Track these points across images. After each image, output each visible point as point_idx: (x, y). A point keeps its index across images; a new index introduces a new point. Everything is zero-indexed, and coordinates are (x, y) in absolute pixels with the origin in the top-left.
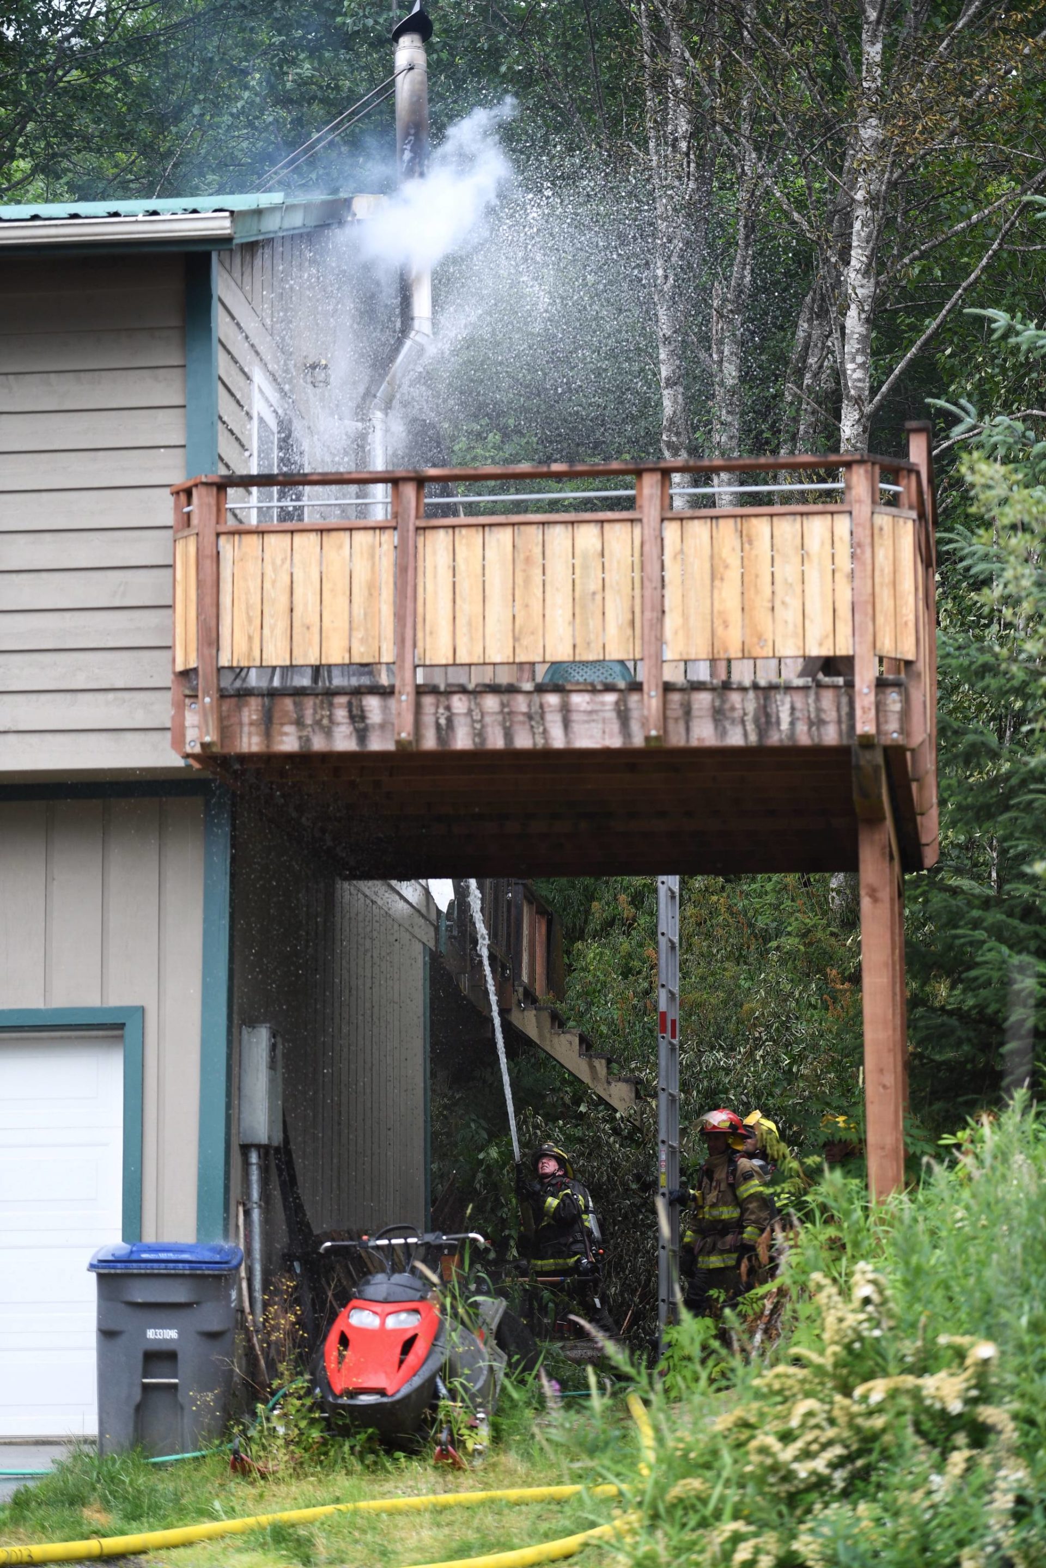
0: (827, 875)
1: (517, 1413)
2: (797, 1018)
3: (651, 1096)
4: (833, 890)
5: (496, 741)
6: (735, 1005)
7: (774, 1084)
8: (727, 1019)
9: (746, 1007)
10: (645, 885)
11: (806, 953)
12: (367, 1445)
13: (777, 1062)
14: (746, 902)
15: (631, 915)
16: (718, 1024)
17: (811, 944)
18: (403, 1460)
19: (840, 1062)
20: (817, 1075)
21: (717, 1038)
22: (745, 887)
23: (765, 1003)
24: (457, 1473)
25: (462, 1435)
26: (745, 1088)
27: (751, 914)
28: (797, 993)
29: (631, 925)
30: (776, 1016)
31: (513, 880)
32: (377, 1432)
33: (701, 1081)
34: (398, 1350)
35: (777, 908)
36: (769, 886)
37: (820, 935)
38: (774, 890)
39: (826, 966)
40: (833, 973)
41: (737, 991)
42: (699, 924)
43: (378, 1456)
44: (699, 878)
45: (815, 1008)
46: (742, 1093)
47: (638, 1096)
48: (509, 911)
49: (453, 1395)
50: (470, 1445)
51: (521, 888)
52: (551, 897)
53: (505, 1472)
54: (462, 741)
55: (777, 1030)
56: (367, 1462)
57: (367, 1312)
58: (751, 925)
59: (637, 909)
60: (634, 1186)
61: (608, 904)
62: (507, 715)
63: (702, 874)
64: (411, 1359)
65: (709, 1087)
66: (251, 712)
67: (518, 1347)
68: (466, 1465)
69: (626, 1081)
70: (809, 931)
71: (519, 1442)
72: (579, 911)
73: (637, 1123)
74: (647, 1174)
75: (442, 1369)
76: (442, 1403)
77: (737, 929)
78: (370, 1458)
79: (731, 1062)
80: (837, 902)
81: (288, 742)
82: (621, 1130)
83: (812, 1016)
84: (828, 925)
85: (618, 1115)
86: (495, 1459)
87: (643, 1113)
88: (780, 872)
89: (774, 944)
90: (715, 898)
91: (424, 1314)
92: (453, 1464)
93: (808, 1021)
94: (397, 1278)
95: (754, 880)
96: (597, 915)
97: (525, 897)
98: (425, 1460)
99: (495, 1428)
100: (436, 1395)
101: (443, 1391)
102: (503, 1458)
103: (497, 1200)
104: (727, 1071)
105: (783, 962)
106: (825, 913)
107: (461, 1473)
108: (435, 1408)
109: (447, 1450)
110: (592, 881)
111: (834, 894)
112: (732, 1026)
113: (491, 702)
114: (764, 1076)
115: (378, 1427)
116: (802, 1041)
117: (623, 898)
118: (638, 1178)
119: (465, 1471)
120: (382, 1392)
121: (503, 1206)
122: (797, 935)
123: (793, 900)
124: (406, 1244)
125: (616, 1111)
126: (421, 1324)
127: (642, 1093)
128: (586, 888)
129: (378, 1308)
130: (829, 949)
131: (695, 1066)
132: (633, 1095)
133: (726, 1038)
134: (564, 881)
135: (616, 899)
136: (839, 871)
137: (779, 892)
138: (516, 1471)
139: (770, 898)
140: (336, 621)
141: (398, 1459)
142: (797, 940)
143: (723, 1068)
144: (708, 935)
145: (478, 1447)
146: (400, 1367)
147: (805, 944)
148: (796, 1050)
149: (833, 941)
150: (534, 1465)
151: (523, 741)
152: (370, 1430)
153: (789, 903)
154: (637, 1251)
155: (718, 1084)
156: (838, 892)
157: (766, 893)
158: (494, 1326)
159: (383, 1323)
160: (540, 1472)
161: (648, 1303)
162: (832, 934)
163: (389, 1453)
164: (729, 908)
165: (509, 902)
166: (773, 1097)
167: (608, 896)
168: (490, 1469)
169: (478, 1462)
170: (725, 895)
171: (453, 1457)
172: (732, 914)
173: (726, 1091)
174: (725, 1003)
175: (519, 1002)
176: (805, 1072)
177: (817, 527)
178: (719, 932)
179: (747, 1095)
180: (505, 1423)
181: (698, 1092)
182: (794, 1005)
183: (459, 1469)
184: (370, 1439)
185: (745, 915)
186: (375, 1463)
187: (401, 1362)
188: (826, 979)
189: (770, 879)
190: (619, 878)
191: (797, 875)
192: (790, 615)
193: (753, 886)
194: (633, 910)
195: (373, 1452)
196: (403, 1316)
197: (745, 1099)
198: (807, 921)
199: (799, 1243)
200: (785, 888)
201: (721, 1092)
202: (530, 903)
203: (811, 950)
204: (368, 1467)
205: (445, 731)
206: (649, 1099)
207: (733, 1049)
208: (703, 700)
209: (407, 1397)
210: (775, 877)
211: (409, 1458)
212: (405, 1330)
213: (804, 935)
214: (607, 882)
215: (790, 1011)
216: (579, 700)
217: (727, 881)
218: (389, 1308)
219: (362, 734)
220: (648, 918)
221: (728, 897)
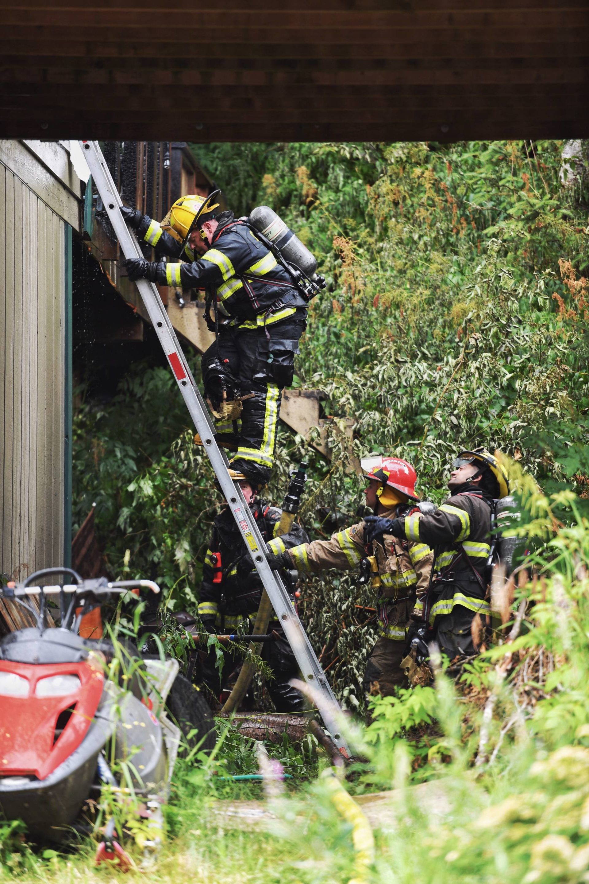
0: (558, 142)
1: (196, 800)
2: (520, 322)
3: (336, 415)
4: (566, 161)
6: (442, 305)
7: (491, 403)
8: (432, 322)
9: (457, 308)
10: (329, 154)
11: (532, 241)
12: (10, 842)
13: (495, 378)
14: (456, 176)
15: (311, 192)
16: (420, 330)
17: (537, 230)
18: (55, 860)
19: (571, 377)
20: (545, 393)
21: (419, 345)
22: (455, 157)
23: (481, 304)
24: (123, 876)
25: (130, 829)
26: (456, 406)
27: (461, 191)
28: (520, 291)
29: (312, 203)
30: (495, 318)
31: (170, 145)
32: (23, 825)
33: (400, 398)
34: (53, 722)
35: (494, 183)
36: (484, 157)
37: (550, 218)
38: (490, 161)
39: (557, 257)
40: (566, 265)
41: (444, 287)
42: (396, 204)
43: (23, 855)
44: (399, 145)
45: (540, 309)
46: (452, 414)
47: (322, 415)
48: (165, 183)
49: (118, 777)
50: (141, 841)
51: (179, 154)
52: (211, 168)
53: (183, 875)
55: (496, 335)
56: (10, 863)
57: (13, 676)
58: (462, 205)
59: (320, 183)
60: (316, 525)
61: (283, 176)
63: (402, 140)
64: (68, 734)
65: (409, 406)
67: (191, 720)
68: (134, 866)
69: (309, 396)
70: (536, 214)
71: (199, 838)
72: (246, 185)
73: (320, 449)
74: (334, 511)
75: (108, 746)
76: (104, 789)
77: (444, 209)
78: (16, 858)
79: (436, 375)
80: (570, 176)
82: (302, 456)
83: (538, 319)
84: (558, 207)
85: (297, 439)
86: (171, 859)
87: (328, 436)
88: (499, 139)
89: (490, 230)
90: (418, 171)
91: (84, 680)
92: (119, 865)
93: (533, 326)
94: (52, 634)
95: (465, 148)
96: (269, 191)
97: (185, 166)
98: (82, 858)
99: (171, 820)
100: (97, 778)
101: (107, 774)
102: (180, 859)
103: (146, 541)
104: (432, 386)
105: (503, 253)
106: (554, 191)
107: (128, 875)
108: (96, 795)
109: (113, 848)
110: (263, 147)
111: (567, 166)
112: (438, 331)
114: (478, 393)
115: (24, 820)
116: (525, 351)
117: (302, 170)
118: (321, 515)
119: (134, 874)
120: (32, 776)
121: (154, 548)
122: (519, 219)
123: (515, 174)
124: (63, 593)
125: (295, 433)
126: (81, 691)
127: (327, 411)
128: (255, 157)
129: (28, 672)
130: (559, 236)
131: (391, 379)
132: (316, 414)
133: (431, 345)
134: (227, 146)
135: (292, 170)
136: (575, 137)
137: (496, 164)
138: (196, 874)
139: (486, 172)
141: (48, 860)
142: (521, 224)
143: (427, 383)
144: (409, 217)
145: (151, 844)
146: (54, 744)
147: (530, 230)
148: (518, 361)
149: (566, 226)
150: (217, 865)
152: (15, 823)
153: (510, 177)
154: (320, 604)
155: (421, 401)
156: (573, 164)
157: (480, 165)
158: (165, 694)
159: (34, 690)
160: (227, 874)
161: (333, 668)
162: (565, 217)
163: (37, 851)
164: (436, 184)
165: (166, 171)
166: (488, 419)
167: (283, 166)
168: (164, 871)
169: (148, 863)
170: (430, 166)
171: (119, 857)
172: (438, 191)
173: (430, 411)
174: (430, 302)
175: (177, 297)
176: (532, 388)
178: (422, 214)
179: (458, 417)
180: (181, 815)
181: (396, 411)
182: (516, 306)
183: (127, 871)
184: (14, 834)
185: (454, 192)
186: (21, 865)
187: (56, 738)
188: (558, 272)
189: (485, 148)
190: (297, 145)
191: (521, 143)
193: (465, 156)
194: (315, 185)
195: (16, 850)
196: (59, 680)
197: (455, 421)
198: (533, 201)
199: (548, 597)
200: (505, 158)
201: (424, 412)
202: (189, 173)
203: (538, 236)
204: (11, 870)
206: (336, 419)
207: (438, 359)
209: (64, 781)
210: (493, 145)
211: (63, 858)
212: (60, 699)
213: (528, 220)
214: (281, 149)
215: (511, 312)
217: (432, 149)
218: (41, 671)
220: (332, 196)
221: (434, 169)
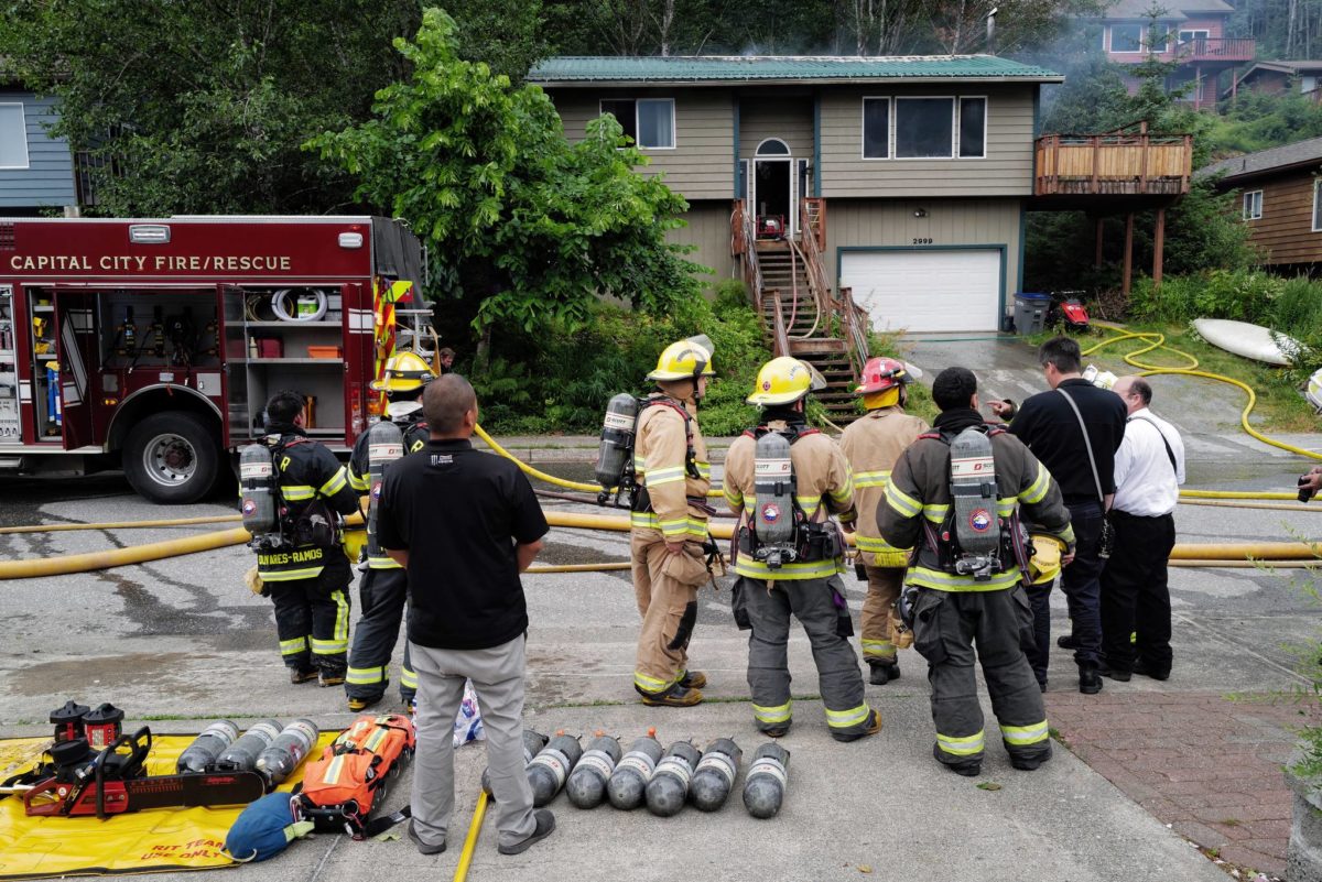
5: (1110, 192)
54: (1104, 192)
62: (1113, 187)
66: (1062, 185)
81: (1069, 192)
113: (1110, 184)
140: (1081, 166)
151: (1116, 192)
177: (1178, 149)
192: (1171, 167)
205: (1100, 190)
208: (1151, 184)
216: (1127, 184)
219: (1084, 190)
